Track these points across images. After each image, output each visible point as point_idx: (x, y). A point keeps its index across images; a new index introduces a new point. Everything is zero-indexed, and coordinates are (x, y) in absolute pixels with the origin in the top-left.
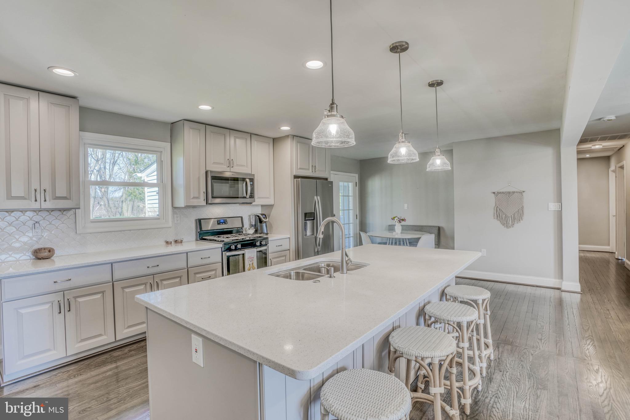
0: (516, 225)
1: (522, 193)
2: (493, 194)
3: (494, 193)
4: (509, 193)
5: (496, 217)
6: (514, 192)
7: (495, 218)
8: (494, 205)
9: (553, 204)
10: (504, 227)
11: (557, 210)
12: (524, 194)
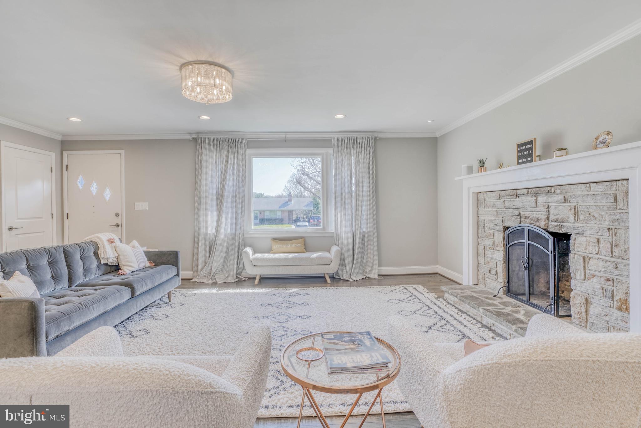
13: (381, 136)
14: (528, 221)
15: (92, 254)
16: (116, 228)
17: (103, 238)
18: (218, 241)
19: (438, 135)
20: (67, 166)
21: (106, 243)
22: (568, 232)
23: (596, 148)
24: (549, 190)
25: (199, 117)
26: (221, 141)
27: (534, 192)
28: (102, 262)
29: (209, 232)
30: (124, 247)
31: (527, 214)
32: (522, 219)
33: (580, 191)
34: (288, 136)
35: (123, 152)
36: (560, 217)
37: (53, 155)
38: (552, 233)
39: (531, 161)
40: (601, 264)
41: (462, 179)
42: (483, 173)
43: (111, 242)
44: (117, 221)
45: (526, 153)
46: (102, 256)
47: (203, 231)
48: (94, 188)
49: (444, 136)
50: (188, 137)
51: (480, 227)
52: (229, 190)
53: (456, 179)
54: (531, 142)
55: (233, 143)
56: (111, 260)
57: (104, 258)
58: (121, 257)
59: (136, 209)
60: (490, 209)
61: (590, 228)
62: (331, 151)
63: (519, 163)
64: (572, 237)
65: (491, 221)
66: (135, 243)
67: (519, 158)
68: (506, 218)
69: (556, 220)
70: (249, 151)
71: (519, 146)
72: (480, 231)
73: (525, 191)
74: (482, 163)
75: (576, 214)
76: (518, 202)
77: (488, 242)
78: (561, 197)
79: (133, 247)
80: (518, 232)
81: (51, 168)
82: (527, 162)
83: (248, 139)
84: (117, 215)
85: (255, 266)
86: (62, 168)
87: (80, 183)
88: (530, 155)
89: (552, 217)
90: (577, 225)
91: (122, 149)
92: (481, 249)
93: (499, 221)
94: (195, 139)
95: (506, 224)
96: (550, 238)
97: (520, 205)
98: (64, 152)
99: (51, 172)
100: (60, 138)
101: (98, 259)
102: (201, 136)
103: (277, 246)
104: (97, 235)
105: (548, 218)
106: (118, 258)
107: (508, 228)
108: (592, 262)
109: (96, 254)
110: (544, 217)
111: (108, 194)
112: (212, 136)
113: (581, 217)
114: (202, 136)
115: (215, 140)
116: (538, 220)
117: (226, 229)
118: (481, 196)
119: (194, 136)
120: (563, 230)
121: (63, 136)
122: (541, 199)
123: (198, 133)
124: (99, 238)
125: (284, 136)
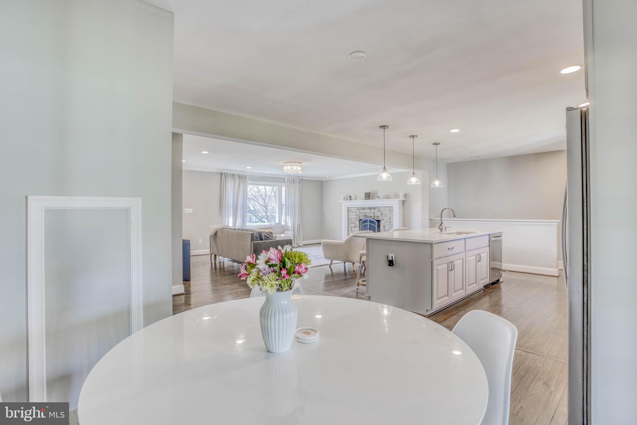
13: (304, 178)
14: (368, 217)
19: (323, 180)
22: (380, 220)
23: (386, 198)
24: (374, 208)
25: (245, 168)
26: (236, 176)
27: (370, 208)
31: (368, 215)
32: (366, 217)
33: (383, 209)
34: (265, 176)
36: (378, 216)
38: (376, 220)
39: (370, 199)
40: (388, 227)
41: (342, 202)
42: (351, 201)
45: (368, 196)
49: (327, 181)
50: (217, 171)
51: (349, 220)
52: (240, 202)
53: (339, 201)
54: (369, 193)
55: (242, 177)
59: (185, 213)
60: (354, 214)
61: (385, 218)
62: (284, 184)
63: (365, 199)
64: (381, 221)
65: (354, 218)
67: (365, 197)
68: (360, 216)
69: (377, 217)
70: (248, 182)
71: (365, 193)
72: (349, 222)
73: (367, 208)
74: (350, 197)
75: (382, 215)
76: (365, 211)
77: (353, 225)
78: (378, 210)
80: (365, 221)
82: (368, 199)
83: (249, 175)
88: (369, 197)
89: (375, 216)
90: (382, 218)
92: (350, 228)
93: (358, 217)
94: (222, 174)
95: (361, 219)
96: (376, 222)
97: (366, 212)
105: (374, 216)
107: (361, 220)
108: (386, 227)
110: (373, 216)
112: (232, 172)
113: (383, 216)
114: (225, 172)
115: (233, 175)
116: (371, 217)
118: (350, 209)
119: (220, 171)
120: (378, 219)
122: (372, 210)
123: (222, 170)
125: (263, 175)
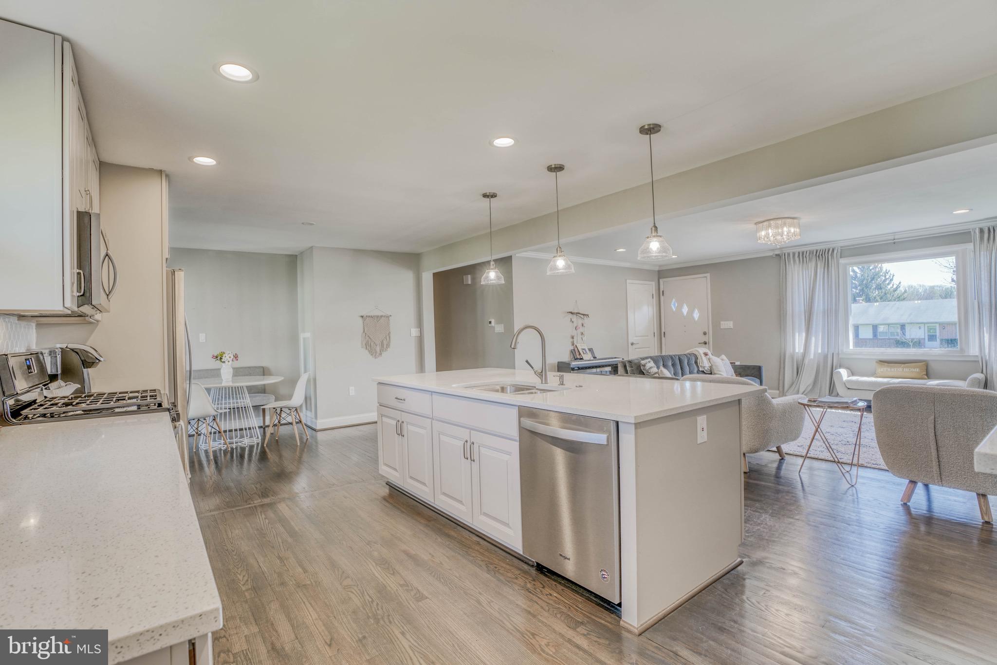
0: (384, 354)
1: (388, 317)
2: (361, 319)
3: (362, 317)
4: (378, 317)
5: (364, 346)
6: (382, 316)
7: (362, 347)
8: (362, 331)
9: (415, 329)
10: (371, 357)
11: (417, 335)
12: (390, 318)
15: (694, 362)
16: (704, 345)
17: (701, 350)
18: (806, 361)
20: (663, 291)
21: (703, 356)
26: (808, 254)
28: (700, 369)
29: (797, 351)
30: (715, 359)
34: (897, 237)
35: (708, 275)
37: (653, 283)
43: (706, 354)
44: (705, 339)
46: (701, 364)
47: (789, 351)
48: (685, 310)
50: (771, 254)
52: (819, 306)
55: (822, 255)
56: (706, 368)
57: (701, 366)
58: (714, 367)
59: (722, 328)
62: (970, 246)
66: (723, 357)
70: (842, 261)
79: (722, 360)
81: (653, 295)
83: (841, 247)
84: (705, 334)
85: (849, 389)
86: (660, 293)
87: (674, 306)
91: (707, 273)
94: (778, 256)
98: (661, 280)
99: (653, 298)
100: (657, 269)
101: (698, 367)
102: (784, 252)
103: (882, 370)
104: (697, 349)
106: (711, 367)
109: (696, 363)
111: (696, 315)
112: (797, 250)
114: (786, 251)
115: (801, 254)
117: (817, 348)
119: (777, 252)
121: (660, 266)
123: (780, 249)
124: (697, 351)
125: (891, 238)
